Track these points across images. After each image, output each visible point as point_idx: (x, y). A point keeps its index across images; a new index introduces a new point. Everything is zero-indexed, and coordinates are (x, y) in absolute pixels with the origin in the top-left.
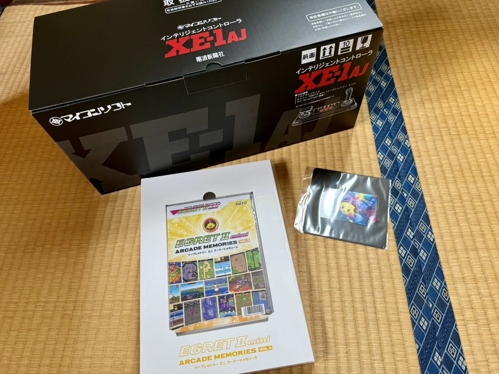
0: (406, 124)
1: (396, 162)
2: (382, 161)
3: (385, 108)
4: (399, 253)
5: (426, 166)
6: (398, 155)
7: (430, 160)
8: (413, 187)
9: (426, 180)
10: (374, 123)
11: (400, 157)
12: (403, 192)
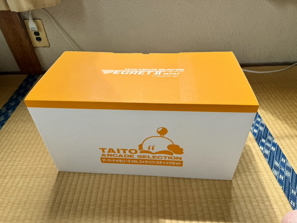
0: (270, 131)
1: (271, 151)
2: (263, 151)
3: (256, 123)
4: (291, 204)
5: (290, 153)
6: (271, 147)
7: (291, 150)
8: (286, 165)
9: (292, 161)
10: (252, 131)
11: (273, 149)
12: (281, 168)
